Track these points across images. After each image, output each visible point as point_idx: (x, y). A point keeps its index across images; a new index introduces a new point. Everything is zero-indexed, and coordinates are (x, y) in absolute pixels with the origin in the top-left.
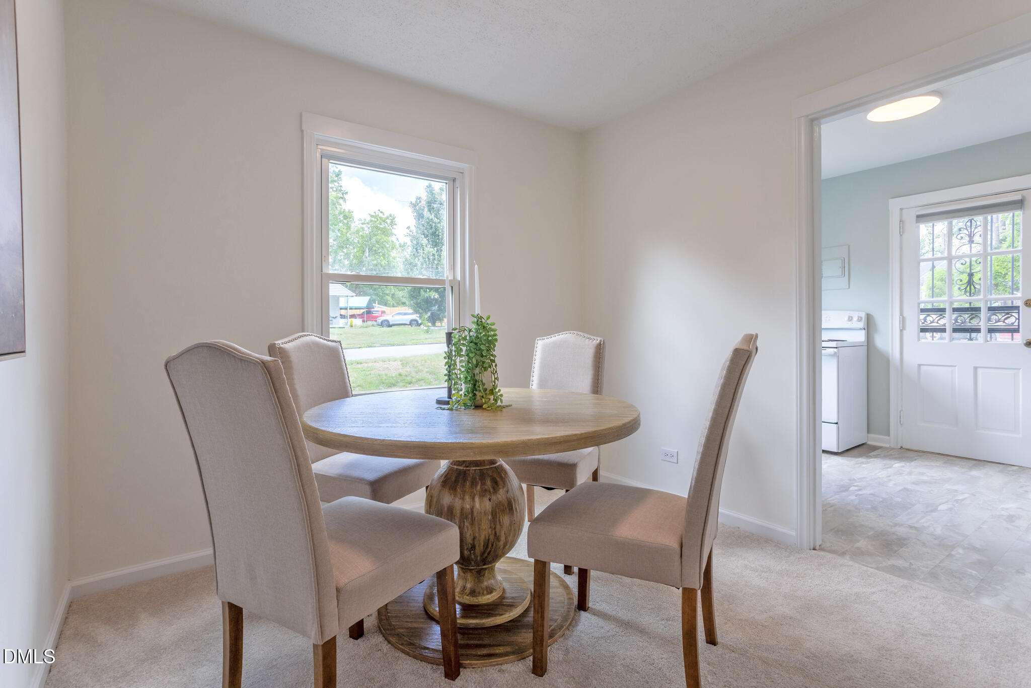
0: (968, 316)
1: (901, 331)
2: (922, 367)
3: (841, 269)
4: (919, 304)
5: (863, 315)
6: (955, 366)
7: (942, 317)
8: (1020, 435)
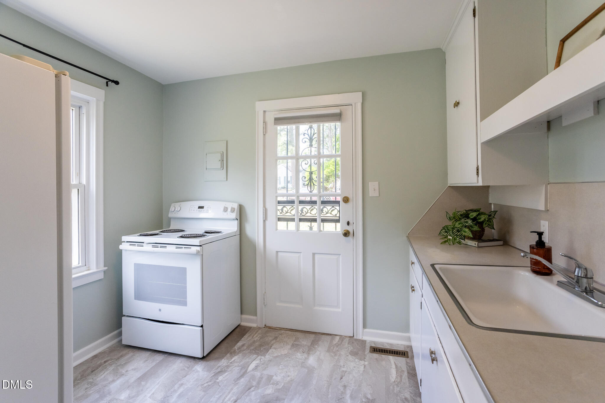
0: (310, 207)
1: (264, 221)
2: (279, 253)
3: (220, 161)
4: (277, 197)
5: (236, 206)
6: (301, 253)
7: (293, 208)
8: (340, 310)
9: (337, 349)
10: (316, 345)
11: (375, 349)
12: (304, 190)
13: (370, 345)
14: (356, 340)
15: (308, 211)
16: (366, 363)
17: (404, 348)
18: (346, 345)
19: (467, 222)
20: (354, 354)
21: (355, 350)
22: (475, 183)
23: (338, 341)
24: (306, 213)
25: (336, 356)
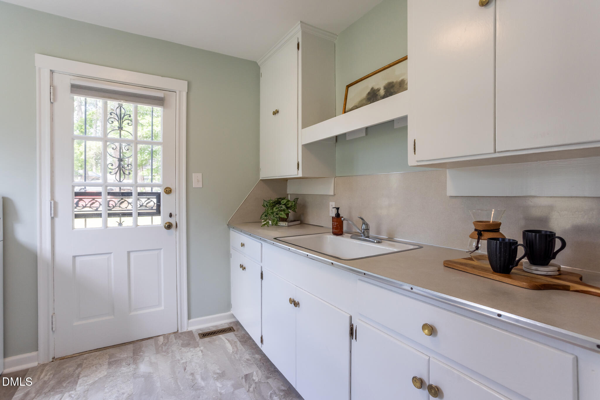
0: (119, 200)
1: (52, 219)
2: (77, 258)
4: (73, 187)
6: (111, 253)
7: (94, 201)
8: (162, 308)
9: (166, 347)
10: (140, 353)
11: (203, 334)
12: (112, 178)
13: (197, 333)
14: (182, 333)
15: (116, 205)
16: (202, 348)
17: (228, 326)
18: (174, 341)
19: (281, 207)
20: (187, 345)
21: (185, 342)
22: (296, 175)
23: (164, 340)
24: (114, 207)
25: (169, 354)
